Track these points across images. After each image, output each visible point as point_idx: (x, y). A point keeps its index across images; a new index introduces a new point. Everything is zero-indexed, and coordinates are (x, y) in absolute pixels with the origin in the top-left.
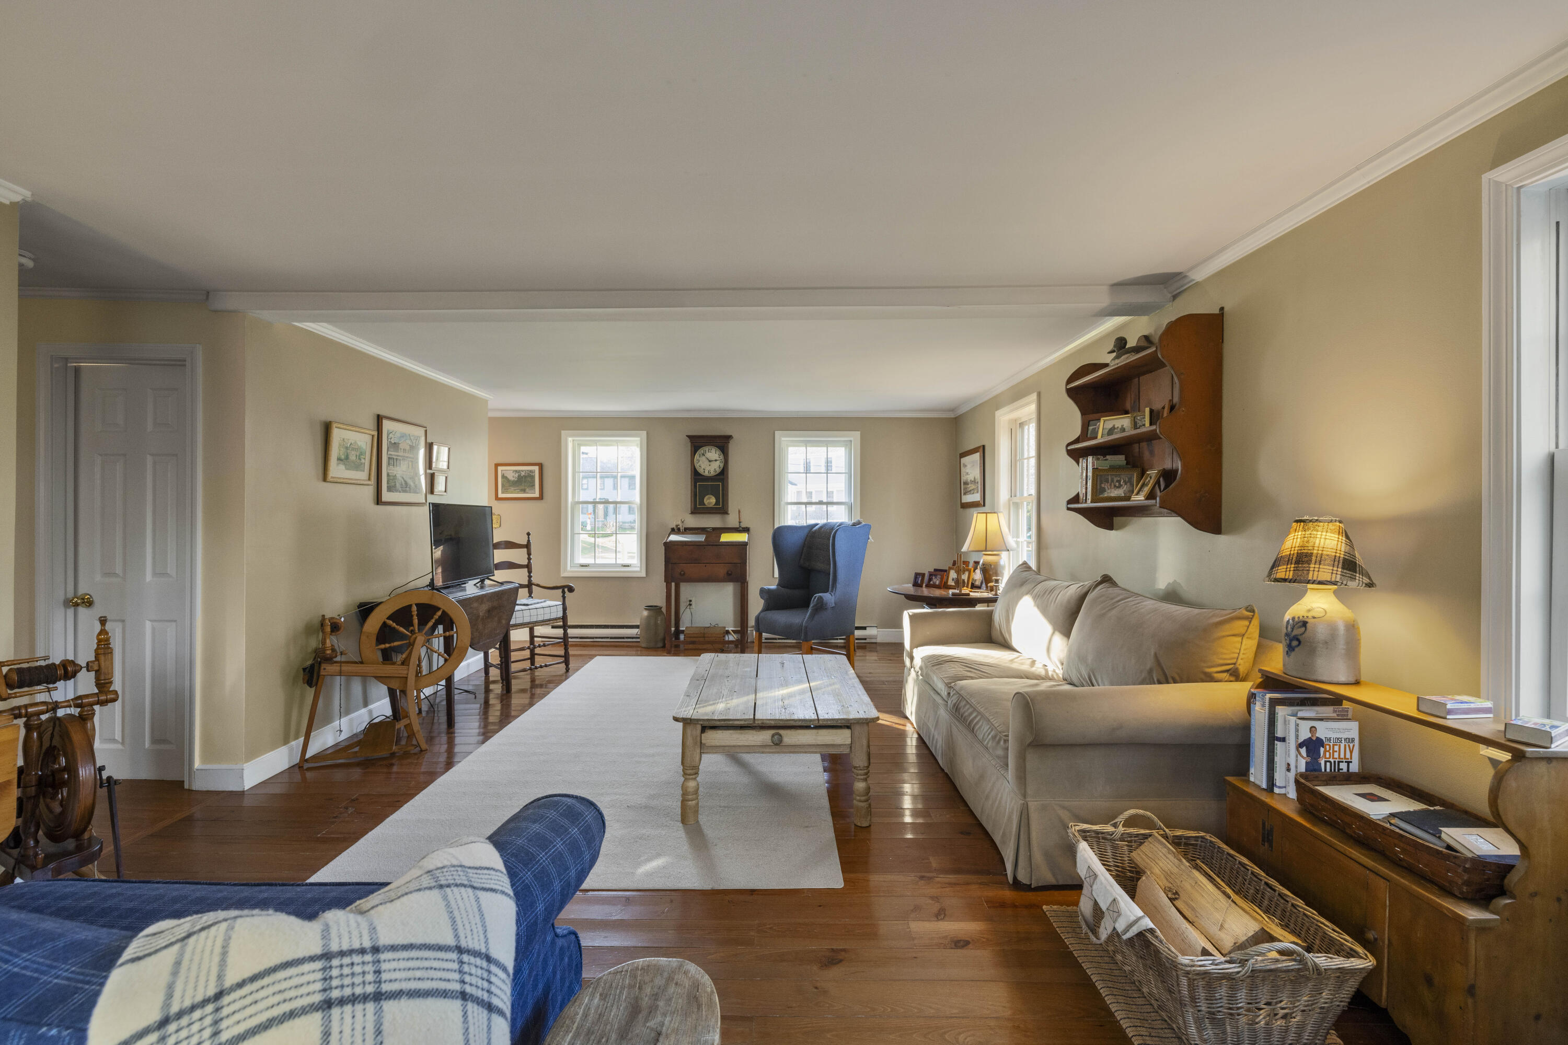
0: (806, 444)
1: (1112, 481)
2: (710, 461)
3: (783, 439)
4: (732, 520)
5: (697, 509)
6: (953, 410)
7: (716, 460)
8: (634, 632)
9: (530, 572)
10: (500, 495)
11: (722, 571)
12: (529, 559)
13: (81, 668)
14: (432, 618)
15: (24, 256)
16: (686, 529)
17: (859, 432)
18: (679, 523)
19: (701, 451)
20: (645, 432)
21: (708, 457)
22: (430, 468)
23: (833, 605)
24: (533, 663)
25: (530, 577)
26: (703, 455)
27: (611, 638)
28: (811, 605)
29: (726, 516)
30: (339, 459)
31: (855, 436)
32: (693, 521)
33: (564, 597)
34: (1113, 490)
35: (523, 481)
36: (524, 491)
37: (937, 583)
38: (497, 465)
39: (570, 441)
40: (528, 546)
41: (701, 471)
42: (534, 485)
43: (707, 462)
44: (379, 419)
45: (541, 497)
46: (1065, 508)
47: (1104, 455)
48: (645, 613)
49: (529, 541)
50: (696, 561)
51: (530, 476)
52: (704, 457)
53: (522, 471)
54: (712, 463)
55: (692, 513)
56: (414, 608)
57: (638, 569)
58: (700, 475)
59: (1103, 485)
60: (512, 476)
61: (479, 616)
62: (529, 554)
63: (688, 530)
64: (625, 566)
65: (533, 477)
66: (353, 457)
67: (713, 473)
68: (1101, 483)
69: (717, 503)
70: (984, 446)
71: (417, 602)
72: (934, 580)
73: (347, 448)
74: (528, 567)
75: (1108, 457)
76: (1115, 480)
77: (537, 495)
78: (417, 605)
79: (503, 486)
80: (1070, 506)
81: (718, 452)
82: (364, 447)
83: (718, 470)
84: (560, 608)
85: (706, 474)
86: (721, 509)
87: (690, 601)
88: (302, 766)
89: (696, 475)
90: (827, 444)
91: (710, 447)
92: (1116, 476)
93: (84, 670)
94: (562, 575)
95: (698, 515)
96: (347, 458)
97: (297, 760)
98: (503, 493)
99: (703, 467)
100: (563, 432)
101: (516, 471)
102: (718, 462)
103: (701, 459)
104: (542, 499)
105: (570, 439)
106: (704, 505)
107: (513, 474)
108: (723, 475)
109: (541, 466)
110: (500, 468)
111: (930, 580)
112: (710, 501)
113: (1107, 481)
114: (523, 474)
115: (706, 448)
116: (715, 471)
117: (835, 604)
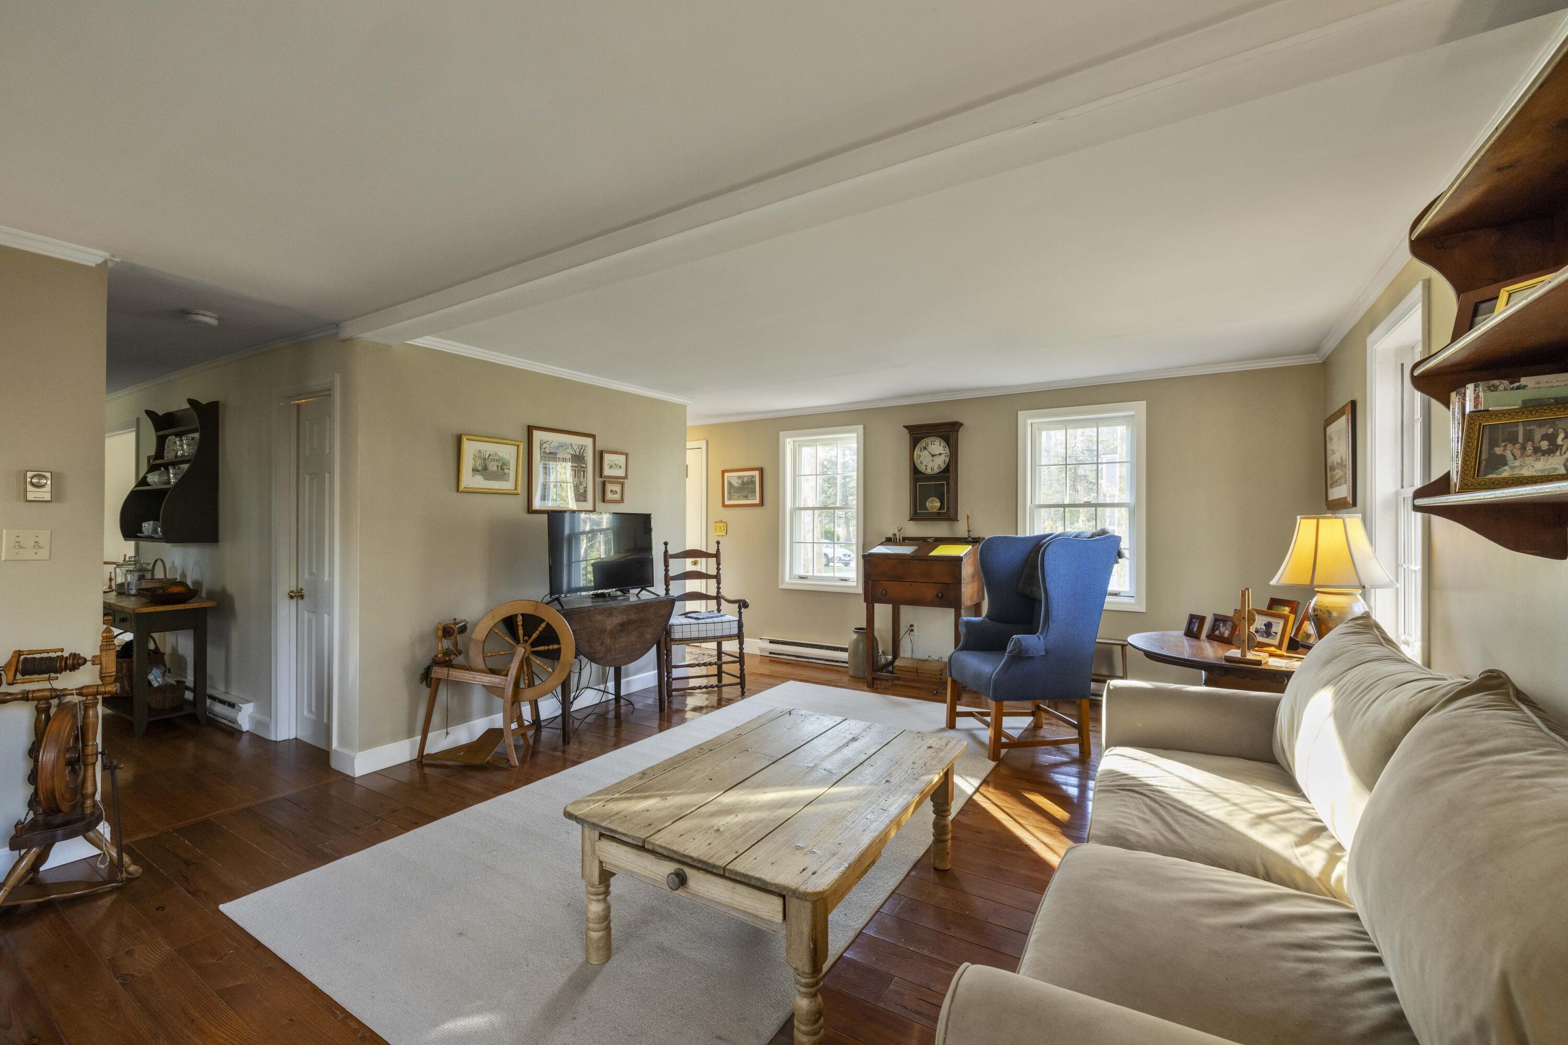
0: (1066, 425)
1: (1529, 437)
2: (933, 456)
3: (1028, 421)
4: (961, 529)
5: (918, 514)
6: (1315, 350)
7: (940, 454)
8: (844, 656)
9: (719, 583)
10: (727, 502)
11: (930, 592)
12: (718, 569)
13: (85, 661)
14: (537, 630)
15: (207, 316)
16: (904, 539)
17: (1145, 402)
18: (896, 532)
19: (922, 444)
20: (862, 426)
21: (931, 451)
22: (601, 476)
23: (1043, 653)
24: (720, 680)
25: (719, 588)
26: (925, 448)
27: (826, 660)
28: (1008, 650)
29: (956, 522)
30: (475, 470)
31: (1139, 409)
32: (915, 530)
33: (740, 613)
34: (1529, 460)
35: (746, 487)
36: (746, 497)
37: (1227, 634)
38: (723, 472)
39: (789, 443)
40: (717, 556)
41: (922, 468)
42: (755, 491)
43: (930, 458)
44: (530, 429)
45: (762, 503)
46: (1410, 506)
47: (1514, 378)
48: (855, 636)
49: (718, 550)
50: (899, 578)
51: (752, 481)
52: (926, 452)
53: (745, 476)
54: (935, 457)
55: (911, 519)
56: (520, 618)
57: (855, 584)
58: (920, 473)
59: (1498, 451)
60: (736, 483)
61: (605, 630)
62: (718, 564)
63: (906, 541)
64: (843, 580)
65: (753, 483)
66: (493, 467)
67: (936, 470)
68: (1493, 444)
69: (941, 507)
70: (1353, 404)
71: (521, 612)
72: (1222, 629)
73: (485, 459)
74: (717, 577)
75: (1524, 381)
76: (1538, 433)
77: (757, 501)
78: (522, 615)
79: (729, 493)
80: (1421, 502)
81: (942, 445)
82: (508, 458)
83: (943, 466)
84: (736, 625)
85: (929, 471)
86: (948, 514)
87: (912, 626)
88: (422, 761)
89: (917, 475)
90: (1097, 423)
91: (933, 439)
92: (1541, 424)
93: (89, 664)
94: (780, 587)
95: (920, 522)
96: (485, 468)
97: (415, 756)
98: (728, 500)
99: (925, 464)
100: (781, 433)
101: (739, 477)
102: (943, 457)
103: (922, 454)
104: (762, 505)
105: (788, 440)
106: (926, 509)
107: (737, 480)
108: (949, 472)
109: (761, 471)
110: (726, 475)
111: (1214, 627)
112: (933, 504)
113: (1513, 439)
114: (746, 479)
115: (928, 440)
116: (939, 467)
117: (1046, 650)
